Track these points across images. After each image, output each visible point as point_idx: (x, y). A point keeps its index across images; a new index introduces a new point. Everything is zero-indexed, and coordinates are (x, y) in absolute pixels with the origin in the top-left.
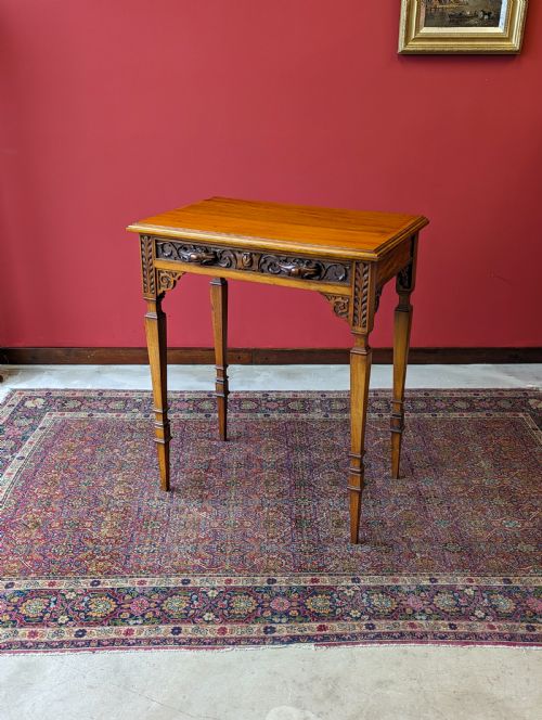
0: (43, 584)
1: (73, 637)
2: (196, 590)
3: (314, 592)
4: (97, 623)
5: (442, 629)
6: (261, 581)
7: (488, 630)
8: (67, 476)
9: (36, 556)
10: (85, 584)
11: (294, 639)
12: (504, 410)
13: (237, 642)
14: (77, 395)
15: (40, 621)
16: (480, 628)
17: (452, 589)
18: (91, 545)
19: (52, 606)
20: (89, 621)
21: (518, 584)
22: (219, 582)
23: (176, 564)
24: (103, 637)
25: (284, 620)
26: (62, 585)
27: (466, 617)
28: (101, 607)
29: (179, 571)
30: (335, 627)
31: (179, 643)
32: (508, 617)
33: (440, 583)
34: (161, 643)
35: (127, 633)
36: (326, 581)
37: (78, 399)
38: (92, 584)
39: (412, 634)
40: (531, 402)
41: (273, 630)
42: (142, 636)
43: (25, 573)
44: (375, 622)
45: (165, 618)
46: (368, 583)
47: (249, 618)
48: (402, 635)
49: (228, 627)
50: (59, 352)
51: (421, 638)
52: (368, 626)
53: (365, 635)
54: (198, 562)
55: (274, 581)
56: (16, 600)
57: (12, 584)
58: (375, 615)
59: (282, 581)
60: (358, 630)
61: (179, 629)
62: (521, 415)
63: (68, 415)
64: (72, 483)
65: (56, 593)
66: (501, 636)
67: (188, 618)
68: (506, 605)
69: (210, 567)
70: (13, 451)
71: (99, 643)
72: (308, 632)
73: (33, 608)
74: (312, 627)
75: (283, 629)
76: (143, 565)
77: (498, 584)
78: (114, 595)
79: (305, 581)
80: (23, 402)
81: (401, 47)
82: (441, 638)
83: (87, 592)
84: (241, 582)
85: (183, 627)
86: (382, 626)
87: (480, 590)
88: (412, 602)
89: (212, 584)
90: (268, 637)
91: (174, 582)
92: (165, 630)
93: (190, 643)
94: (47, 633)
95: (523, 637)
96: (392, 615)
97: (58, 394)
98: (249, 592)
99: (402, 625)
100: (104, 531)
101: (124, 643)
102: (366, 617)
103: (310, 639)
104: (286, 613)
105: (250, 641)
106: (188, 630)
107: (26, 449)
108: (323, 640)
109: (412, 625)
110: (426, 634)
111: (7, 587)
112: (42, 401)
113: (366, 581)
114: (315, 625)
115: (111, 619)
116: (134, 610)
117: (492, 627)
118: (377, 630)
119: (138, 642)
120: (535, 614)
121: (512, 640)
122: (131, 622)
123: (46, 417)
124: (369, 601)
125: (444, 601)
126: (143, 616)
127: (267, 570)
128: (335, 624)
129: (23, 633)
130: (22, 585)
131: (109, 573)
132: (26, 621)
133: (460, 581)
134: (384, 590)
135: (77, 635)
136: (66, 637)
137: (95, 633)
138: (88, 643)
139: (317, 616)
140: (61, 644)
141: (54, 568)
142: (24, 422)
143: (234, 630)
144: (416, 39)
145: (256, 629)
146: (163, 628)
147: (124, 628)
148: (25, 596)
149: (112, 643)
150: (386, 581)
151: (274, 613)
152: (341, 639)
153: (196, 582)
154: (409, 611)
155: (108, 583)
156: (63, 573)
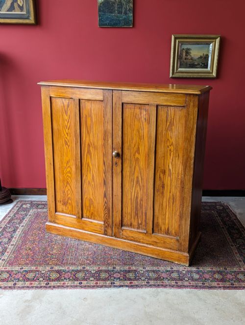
0: (33, 268)
1: (45, 285)
2: (87, 271)
3: (129, 271)
4: (53, 280)
5: (173, 284)
6: (110, 268)
7: (188, 284)
8: (40, 232)
9: (30, 259)
10: (48, 268)
11: (121, 286)
12: (206, 210)
13: (101, 287)
14: (43, 203)
15: (33, 280)
16: (186, 283)
17: (178, 271)
18: (50, 256)
19: (37, 275)
20: (50, 280)
21: (202, 270)
22: (96, 268)
23: (80, 262)
24: (55, 285)
25: (118, 280)
26: (40, 268)
27: (182, 280)
28: (54, 276)
29: (81, 265)
30: (135, 283)
31: (82, 287)
32: (196, 280)
33: (174, 269)
34: (76, 287)
35: (63, 284)
36: (134, 268)
37: (43, 204)
38: (51, 268)
39: (162, 285)
40: (217, 207)
41: (114, 283)
42: (69, 285)
43: (27, 264)
44: (150, 281)
45: (77, 279)
46: (148, 269)
47: (105, 279)
48: (159, 285)
49: (98, 282)
50: (35, 190)
51: (165, 286)
52: (147, 283)
53: (146, 285)
54: (88, 262)
55: (115, 268)
56: (24, 273)
57: (23, 268)
58: (150, 279)
59: (118, 268)
60: (143, 283)
61: (82, 283)
62: (213, 211)
63: (39, 210)
64: (42, 235)
65: (38, 271)
66: (193, 286)
67: (84, 279)
68: (196, 276)
69: (93, 263)
70: (19, 223)
71: (54, 287)
72: (126, 284)
73: (30, 276)
74: (127, 283)
75: (117, 283)
76: (69, 262)
77: (195, 269)
78: (58, 272)
79: (126, 268)
80: (22, 206)
81: (171, 75)
82: (173, 286)
83: (49, 271)
84: (104, 268)
85: (83, 282)
86: (152, 282)
87: (188, 272)
88: (164, 275)
89: (93, 269)
90: (112, 285)
91: (80, 268)
92: (76, 283)
93: (85, 287)
94: (36, 284)
95: (200, 287)
96: (156, 279)
97: (35, 203)
98: (106, 271)
99: (159, 282)
100: (54, 251)
101: (62, 287)
102: (147, 280)
103: (127, 286)
104: (119, 278)
105: (106, 287)
106: (84, 283)
107: (24, 222)
108: (131, 286)
109: (163, 282)
110: (167, 285)
111: (21, 269)
112: (29, 205)
113: (147, 268)
114: (129, 282)
115: (58, 279)
116: (66, 276)
117: (190, 283)
118: (150, 284)
119: (67, 286)
120: (206, 279)
121: (196, 287)
122: (65, 280)
123: (31, 211)
124: (148, 275)
125: (175, 275)
126: (69, 278)
127: (113, 264)
128: (136, 282)
129: (27, 284)
130: (26, 268)
131: (57, 265)
132: (28, 280)
133: (181, 269)
134: (154, 271)
135: (46, 284)
136: (42, 285)
137: (52, 284)
138: (50, 287)
139: (130, 279)
140: (41, 287)
141: (37, 263)
142: (23, 213)
143: (101, 283)
144: (176, 73)
145: (108, 283)
146: (76, 282)
147: (62, 282)
148: (27, 272)
149: (59, 287)
150: (155, 268)
151: (115, 278)
152: (137, 286)
153: (88, 268)
154: (162, 278)
155: (56, 268)
156: (40, 265)
